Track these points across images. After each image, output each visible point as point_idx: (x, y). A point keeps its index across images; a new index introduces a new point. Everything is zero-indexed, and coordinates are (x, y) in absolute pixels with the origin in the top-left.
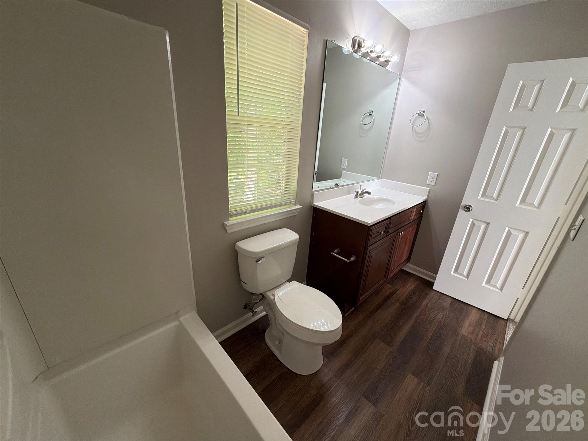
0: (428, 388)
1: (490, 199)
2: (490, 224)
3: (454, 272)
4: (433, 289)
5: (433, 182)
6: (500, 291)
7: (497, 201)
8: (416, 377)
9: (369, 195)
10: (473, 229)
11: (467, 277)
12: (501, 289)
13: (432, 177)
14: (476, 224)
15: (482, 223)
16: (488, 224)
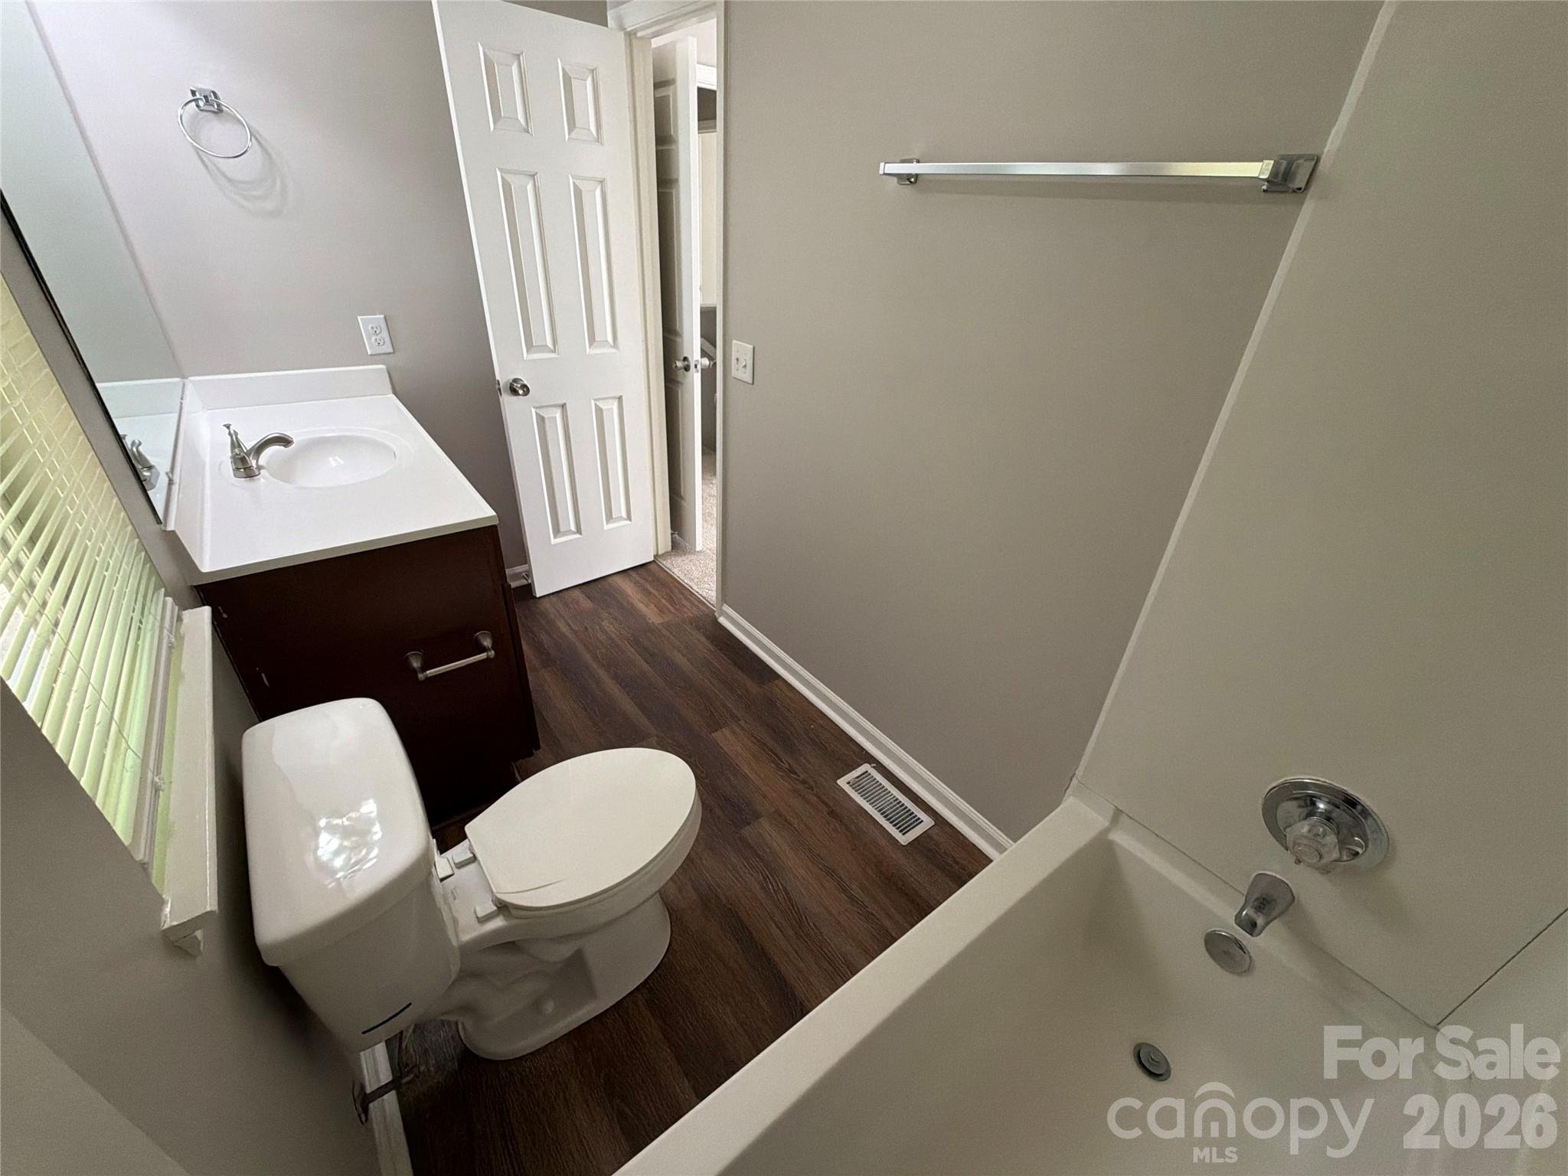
0: (742, 723)
1: (543, 352)
2: (567, 405)
3: (555, 537)
4: (538, 596)
5: (384, 344)
6: (628, 522)
7: (555, 352)
8: (721, 728)
9: (285, 446)
10: (544, 428)
11: (579, 531)
12: (629, 518)
13: (375, 329)
14: (546, 416)
15: (554, 409)
16: (563, 406)
